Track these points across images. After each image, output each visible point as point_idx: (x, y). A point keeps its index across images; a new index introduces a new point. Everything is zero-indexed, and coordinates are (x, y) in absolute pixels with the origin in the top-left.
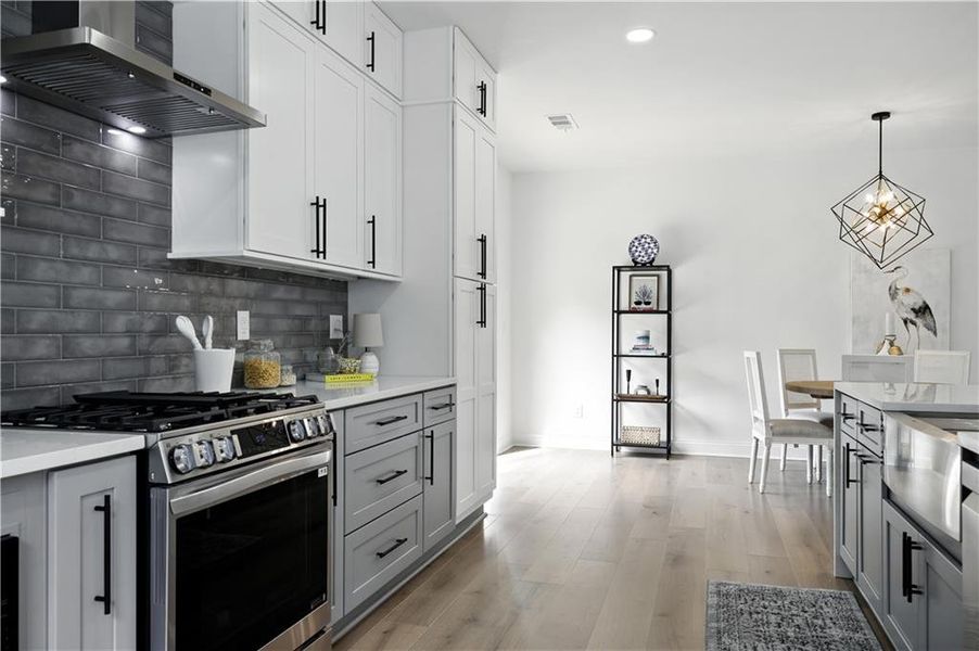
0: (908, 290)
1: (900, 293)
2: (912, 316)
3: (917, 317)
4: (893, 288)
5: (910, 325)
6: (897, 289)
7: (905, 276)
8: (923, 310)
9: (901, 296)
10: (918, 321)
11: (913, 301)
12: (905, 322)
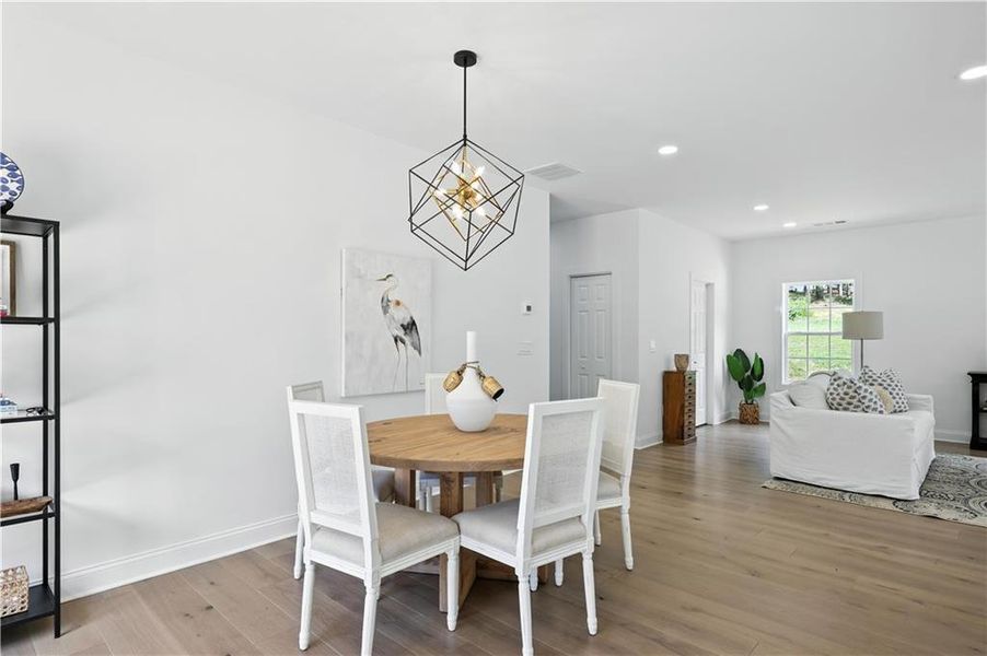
0: (398, 303)
1: (392, 305)
2: (401, 333)
3: (406, 334)
4: (385, 300)
5: (399, 342)
6: (388, 301)
7: (396, 287)
8: (410, 327)
9: (392, 309)
10: (406, 339)
11: (402, 316)
12: (396, 341)
